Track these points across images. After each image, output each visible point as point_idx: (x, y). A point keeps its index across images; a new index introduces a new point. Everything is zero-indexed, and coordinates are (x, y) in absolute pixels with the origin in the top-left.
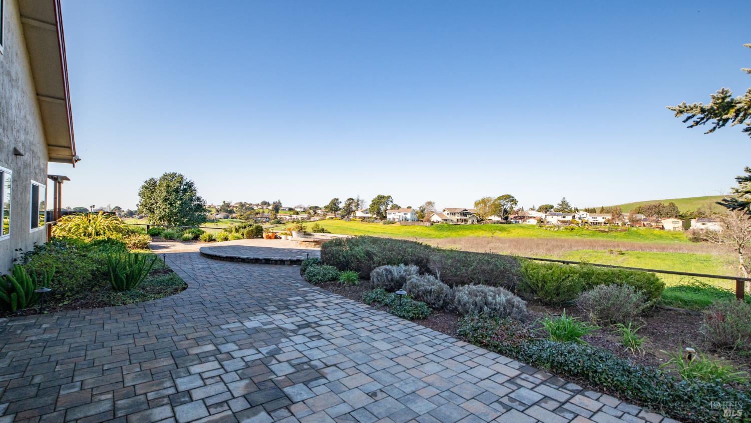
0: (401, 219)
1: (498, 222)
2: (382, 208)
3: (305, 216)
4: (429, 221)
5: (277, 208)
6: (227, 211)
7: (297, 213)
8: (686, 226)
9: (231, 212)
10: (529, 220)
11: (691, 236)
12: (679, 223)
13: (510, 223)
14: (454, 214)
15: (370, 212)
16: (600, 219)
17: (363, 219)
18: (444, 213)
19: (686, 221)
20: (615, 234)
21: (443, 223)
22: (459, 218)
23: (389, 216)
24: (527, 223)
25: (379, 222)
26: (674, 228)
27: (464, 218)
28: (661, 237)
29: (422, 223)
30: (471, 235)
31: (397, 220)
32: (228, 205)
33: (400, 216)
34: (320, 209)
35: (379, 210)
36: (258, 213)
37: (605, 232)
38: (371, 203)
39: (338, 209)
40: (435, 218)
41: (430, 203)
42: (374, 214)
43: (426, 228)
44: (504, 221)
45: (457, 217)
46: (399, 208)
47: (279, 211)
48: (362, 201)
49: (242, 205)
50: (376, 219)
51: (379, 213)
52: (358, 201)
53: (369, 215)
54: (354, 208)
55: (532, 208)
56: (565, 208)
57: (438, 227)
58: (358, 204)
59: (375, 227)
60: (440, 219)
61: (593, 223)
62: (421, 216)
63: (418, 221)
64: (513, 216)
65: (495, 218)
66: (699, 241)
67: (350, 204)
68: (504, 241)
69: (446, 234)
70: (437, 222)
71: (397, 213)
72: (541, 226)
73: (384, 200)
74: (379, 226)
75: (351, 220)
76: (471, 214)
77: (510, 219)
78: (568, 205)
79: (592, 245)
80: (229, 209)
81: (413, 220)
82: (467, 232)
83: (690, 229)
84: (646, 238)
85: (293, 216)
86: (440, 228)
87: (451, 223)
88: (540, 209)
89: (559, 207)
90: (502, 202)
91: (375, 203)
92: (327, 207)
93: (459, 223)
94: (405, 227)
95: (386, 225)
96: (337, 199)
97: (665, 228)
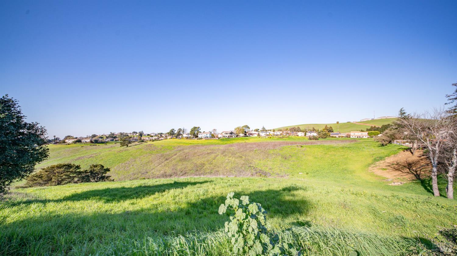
0: (205, 137)
1: (244, 136)
2: (196, 132)
3: (156, 138)
5: (141, 134)
6: (112, 137)
7: (153, 137)
8: (305, 135)
9: (115, 137)
10: (254, 135)
11: (309, 138)
12: (303, 134)
13: (247, 136)
15: (190, 134)
16: (279, 133)
17: (187, 138)
18: (223, 134)
19: (305, 132)
20: (285, 138)
21: (223, 138)
22: (229, 135)
23: (199, 136)
25: (195, 139)
26: (302, 135)
27: (231, 135)
28: (300, 139)
29: (215, 138)
31: (203, 137)
32: (113, 134)
34: (164, 134)
35: (195, 133)
36: (131, 137)
37: (281, 138)
38: (190, 130)
39: (174, 134)
40: (219, 136)
41: (215, 130)
42: (192, 135)
43: (216, 140)
45: (228, 135)
47: (143, 136)
48: (186, 130)
49: (121, 134)
50: (193, 137)
51: (194, 135)
52: (184, 130)
53: (190, 136)
54: (182, 133)
55: (252, 130)
56: (264, 130)
57: (221, 139)
58: (184, 131)
59: (194, 141)
60: (222, 136)
61: (276, 135)
63: (212, 137)
64: (248, 133)
65: (242, 135)
66: (311, 140)
67: (180, 131)
68: (252, 144)
69: (225, 142)
70: (221, 137)
71: (203, 135)
72: (259, 137)
73: (196, 129)
74: (195, 141)
75: (181, 139)
76: (234, 133)
77: (247, 135)
78: (264, 129)
79: (287, 144)
80: (114, 136)
81: (210, 137)
82: (234, 141)
83: (307, 135)
84: (295, 140)
85: (150, 138)
86: (223, 140)
87: (227, 138)
88: (255, 131)
89: (262, 130)
90: (244, 128)
91: (192, 131)
92: (168, 133)
93: (230, 137)
94: (207, 140)
95: (198, 140)
96: (174, 129)
97: (299, 135)
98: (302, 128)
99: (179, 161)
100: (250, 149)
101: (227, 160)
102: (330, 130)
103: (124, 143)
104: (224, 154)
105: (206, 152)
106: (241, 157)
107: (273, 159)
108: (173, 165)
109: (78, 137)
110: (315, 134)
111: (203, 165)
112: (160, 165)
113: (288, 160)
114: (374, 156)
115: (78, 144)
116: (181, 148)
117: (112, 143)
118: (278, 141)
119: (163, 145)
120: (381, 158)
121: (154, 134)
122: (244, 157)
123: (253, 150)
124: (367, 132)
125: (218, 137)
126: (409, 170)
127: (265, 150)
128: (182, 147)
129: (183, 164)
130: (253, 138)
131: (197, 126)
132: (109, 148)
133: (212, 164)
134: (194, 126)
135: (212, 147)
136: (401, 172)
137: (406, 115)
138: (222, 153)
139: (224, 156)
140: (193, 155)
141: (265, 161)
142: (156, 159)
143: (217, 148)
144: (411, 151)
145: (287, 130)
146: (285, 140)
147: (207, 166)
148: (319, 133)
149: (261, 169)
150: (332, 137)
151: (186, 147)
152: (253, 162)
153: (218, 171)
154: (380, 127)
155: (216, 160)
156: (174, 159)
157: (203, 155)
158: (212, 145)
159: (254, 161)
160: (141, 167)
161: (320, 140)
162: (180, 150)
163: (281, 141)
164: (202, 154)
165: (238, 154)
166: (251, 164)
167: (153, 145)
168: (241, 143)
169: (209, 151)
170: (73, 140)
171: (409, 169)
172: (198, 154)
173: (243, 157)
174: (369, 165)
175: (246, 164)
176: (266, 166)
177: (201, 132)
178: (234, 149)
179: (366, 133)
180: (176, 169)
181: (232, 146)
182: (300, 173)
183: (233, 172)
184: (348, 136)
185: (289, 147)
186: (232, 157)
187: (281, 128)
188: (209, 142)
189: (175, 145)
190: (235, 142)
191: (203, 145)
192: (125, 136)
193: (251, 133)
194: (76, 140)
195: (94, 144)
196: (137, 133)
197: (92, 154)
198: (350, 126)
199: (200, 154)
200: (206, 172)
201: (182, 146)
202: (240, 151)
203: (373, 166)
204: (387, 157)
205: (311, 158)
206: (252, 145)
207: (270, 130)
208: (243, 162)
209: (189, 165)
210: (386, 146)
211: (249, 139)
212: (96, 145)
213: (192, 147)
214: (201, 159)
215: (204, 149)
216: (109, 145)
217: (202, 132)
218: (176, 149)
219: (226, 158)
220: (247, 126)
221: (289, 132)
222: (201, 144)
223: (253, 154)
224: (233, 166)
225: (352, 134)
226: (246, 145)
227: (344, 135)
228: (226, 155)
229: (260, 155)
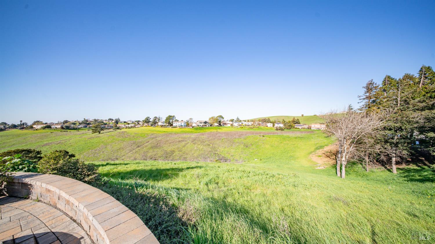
0: (179, 126)
1: (218, 126)
2: (171, 121)
3: (133, 125)
4: (191, 126)
5: (117, 122)
6: (86, 124)
7: (129, 124)
8: (274, 126)
9: (89, 124)
10: (228, 125)
11: (276, 129)
13: (221, 126)
14: (201, 123)
16: (250, 124)
17: (162, 126)
18: (197, 123)
19: (273, 123)
20: (255, 129)
21: (197, 127)
22: (203, 124)
23: (174, 124)
24: (227, 126)
26: (270, 126)
27: (205, 124)
28: (268, 129)
29: (189, 127)
30: (209, 131)
31: (177, 126)
32: (87, 121)
33: (179, 124)
35: (169, 122)
36: (106, 124)
37: (252, 128)
38: (165, 119)
39: (149, 122)
40: (194, 125)
41: (191, 119)
42: (167, 124)
43: (190, 129)
45: (202, 124)
46: (178, 121)
47: (119, 123)
48: (162, 118)
49: (96, 120)
50: (168, 126)
51: (169, 123)
53: (165, 124)
54: (157, 121)
55: (227, 120)
56: (238, 120)
57: (195, 128)
58: (159, 119)
59: (168, 130)
60: (196, 125)
61: (248, 125)
62: (188, 125)
63: (187, 126)
64: (222, 123)
65: (216, 124)
66: (278, 130)
67: (155, 119)
68: (222, 133)
69: (198, 131)
72: (232, 127)
73: (172, 118)
74: (170, 129)
75: (156, 126)
76: (208, 123)
78: (239, 119)
79: (253, 133)
80: (87, 123)
81: (185, 126)
82: (207, 130)
83: (275, 126)
84: (264, 130)
86: (197, 129)
87: (201, 127)
88: (230, 121)
89: (236, 120)
90: (218, 118)
92: (144, 121)
93: (203, 126)
94: (182, 129)
95: (173, 128)
96: (149, 117)
97: (268, 126)
98: (271, 120)
99: (150, 148)
100: (218, 138)
101: (196, 148)
102: (298, 122)
103: (96, 130)
104: (194, 142)
105: (178, 140)
106: (209, 145)
107: (236, 147)
108: (144, 152)
109: (48, 122)
110: (282, 125)
111: (173, 152)
112: (131, 152)
113: (249, 148)
115: (47, 130)
116: (154, 136)
117: (85, 130)
119: (136, 132)
121: (131, 121)
122: (211, 145)
123: (220, 139)
124: (326, 125)
126: (335, 156)
127: (231, 139)
128: (155, 135)
129: (153, 151)
131: (172, 115)
132: (80, 134)
133: (181, 151)
134: (169, 115)
135: (185, 136)
138: (192, 141)
139: (193, 144)
140: (164, 143)
141: (229, 149)
142: (128, 146)
143: (189, 136)
145: (258, 120)
147: (177, 153)
148: (285, 125)
149: (224, 156)
150: (296, 128)
151: (159, 135)
152: (218, 150)
153: (186, 158)
155: (185, 147)
156: (146, 146)
158: (185, 133)
159: (220, 148)
160: (112, 153)
161: (286, 130)
162: (153, 138)
163: (251, 131)
164: (174, 142)
165: (207, 142)
166: (216, 151)
167: (126, 132)
168: (213, 132)
169: (180, 139)
170: (42, 126)
172: (170, 142)
175: (212, 152)
176: (229, 154)
178: (203, 137)
179: (324, 126)
180: (146, 156)
181: (203, 135)
182: (255, 160)
183: (199, 159)
184: (309, 128)
185: (252, 137)
186: (200, 145)
189: (149, 132)
190: (208, 131)
191: (176, 134)
192: (100, 122)
193: (225, 123)
194: (45, 125)
195: (65, 130)
196: (113, 120)
197: (61, 141)
199: (171, 142)
201: (155, 134)
202: (209, 139)
203: (313, 153)
204: (326, 146)
207: (243, 121)
208: (210, 150)
209: (159, 152)
211: (222, 129)
212: (67, 131)
213: (165, 135)
214: (172, 146)
215: (176, 137)
216: (81, 132)
217: (180, 120)
218: (149, 137)
219: (195, 146)
220: (221, 116)
221: (260, 123)
222: (175, 133)
223: (220, 142)
224: (200, 153)
225: (313, 126)
226: (217, 134)
227: (306, 127)
228: (195, 143)
229: (226, 143)
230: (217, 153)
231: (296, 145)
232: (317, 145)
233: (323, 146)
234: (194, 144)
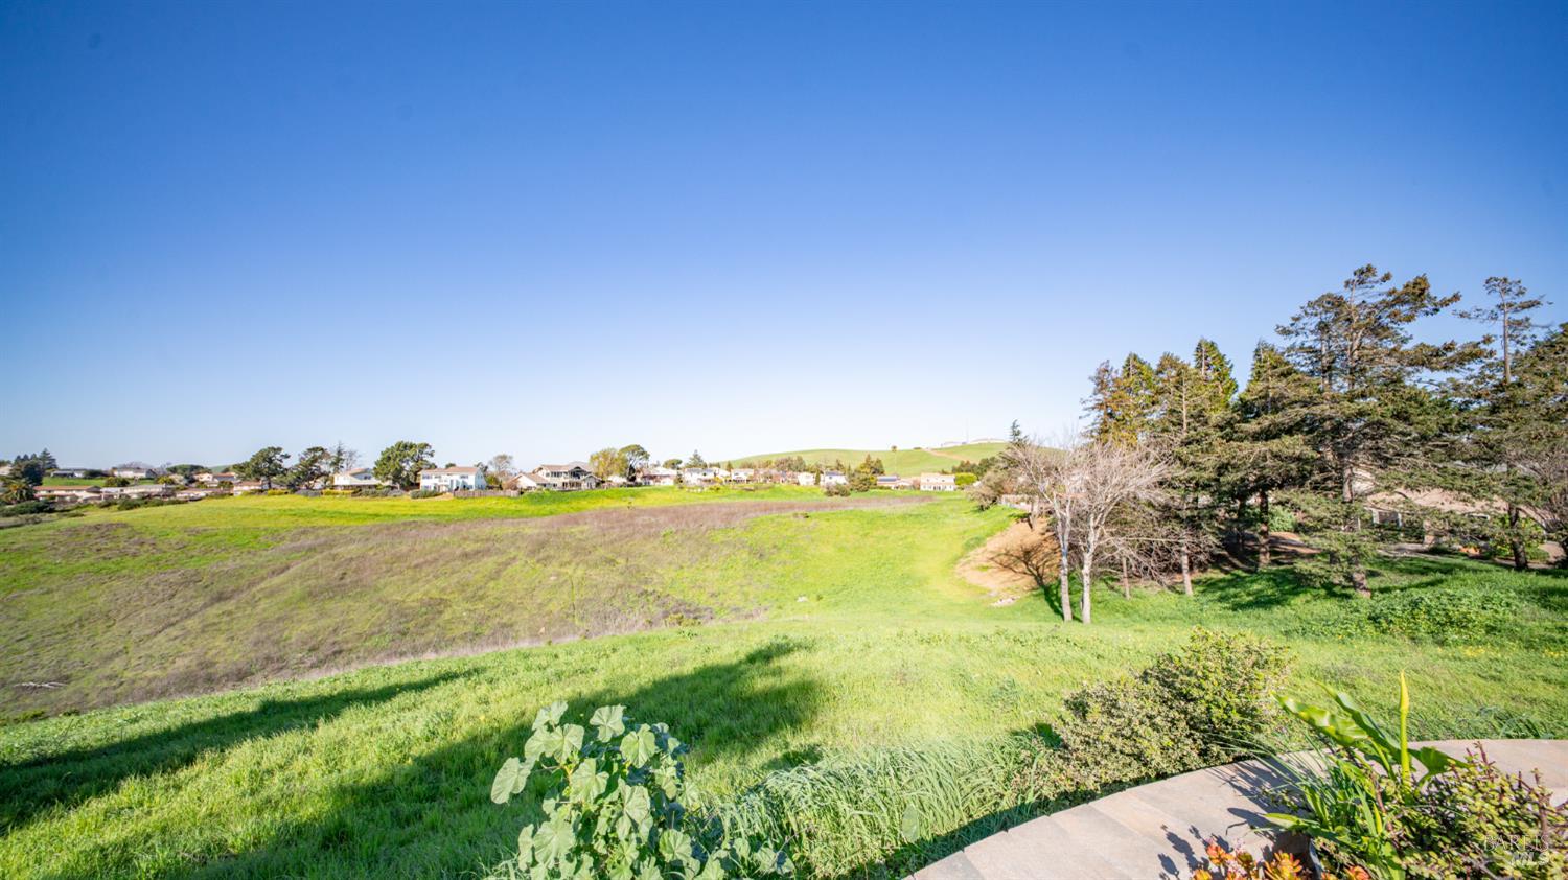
0: (454, 487)
2: (408, 466)
3: (152, 489)
4: (512, 487)
5: (38, 471)
7: (124, 483)
8: (817, 482)
10: (663, 480)
11: (825, 490)
12: (811, 478)
13: (639, 485)
14: (557, 475)
15: (377, 475)
16: (743, 475)
17: (357, 491)
18: (540, 473)
19: (818, 472)
20: (762, 492)
21: (540, 490)
22: (567, 480)
23: (424, 483)
24: (661, 484)
25: (402, 494)
26: (808, 483)
27: (575, 480)
28: (802, 493)
29: (501, 493)
30: (593, 506)
31: (443, 489)
33: (452, 481)
34: (208, 471)
35: (400, 470)
37: (751, 490)
39: (277, 471)
40: (524, 482)
41: (504, 457)
42: (387, 479)
43: (509, 501)
44: (630, 483)
45: (563, 479)
48: (351, 454)
50: (393, 488)
51: (397, 477)
52: (339, 453)
53: (374, 481)
54: (326, 469)
55: (660, 462)
56: (698, 464)
57: (532, 497)
58: (339, 459)
59: (393, 506)
60: (532, 484)
61: (736, 481)
62: (493, 482)
63: (491, 488)
64: (641, 474)
65: (617, 479)
66: (831, 496)
67: (314, 460)
68: (653, 512)
69: (549, 508)
70: (529, 488)
71: (444, 477)
72: (681, 488)
73: (411, 453)
74: (405, 504)
75: (319, 493)
76: (586, 473)
77: (638, 480)
78: (699, 459)
79: (767, 509)
81: (480, 488)
82: (584, 503)
83: (821, 483)
84: (790, 496)
85: (104, 490)
86: (538, 498)
87: (555, 490)
88: (666, 465)
89: (692, 463)
90: (628, 456)
91: (389, 458)
92: (240, 468)
93: (568, 488)
94: (465, 502)
95: (419, 500)
96: (279, 449)
97: (801, 484)
98: (809, 462)
99: (303, 599)
100: (647, 530)
101: (552, 578)
104: (541, 555)
105: (458, 552)
106: (612, 562)
108: (262, 625)
110: (841, 480)
111: (436, 606)
112: (173, 632)
113: (768, 560)
114: (966, 535)
116: (317, 537)
118: (741, 500)
119: (200, 525)
120: (979, 541)
122: (621, 561)
123: (656, 535)
124: (954, 476)
125: (516, 489)
127: (698, 533)
128: (322, 532)
129: (322, 614)
130: (659, 490)
131: (418, 441)
133: (481, 598)
134: (399, 440)
135: (486, 530)
136: (1013, 573)
137: (1021, 436)
138: (533, 552)
139: (538, 561)
141: (698, 569)
142: (145, 602)
143: (511, 530)
144: (1028, 521)
145: (767, 465)
146: (763, 496)
147: (459, 608)
148: (851, 477)
150: (882, 488)
151: (346, 532)
152: (655, 576)
153: (512, 625)
154: (978, 464)
155: (501, 581)
156: (271, 593)
157: (441, 562)
158: (487, 518)
159: (658, 570)
161: (854, 495)
162: (312, 549)
163: (750, 499)
164: (436, 560)
165: (601, 551)
166: (646, 583)
168: (615, 510)
169: (470, 547)
171: (1027, 564)
172: (415, 562)
173: (619, 560)
174: (956, 560)
175: (630, 587)
176: (700, 588)
177: (432, 467)
178: (582, 532)
179: (950, 479)
180: (277, 642)
181: (575, 521)
183: (577, 622)
184: (916, 486)
187: (749, 459)
188: (471, 506)
189: (285, 522)
190: (591, 505)
191: (440, 522)
193: (653, 473)
198: (918, 456)
199: (422, 560)
200: (449, 636)
201: (322, 528)
202: (607, 539)
203: (963, 561)
205: (829, 550)
206: (655, 516)
207: (718, 466)
208: (620, 579)
209: (359, 614)
210: (987, 511)
211: (644, 497)
213: (385, 532)
214: (428, 581)
215: (446, 538)
217: (441, 465)
218: (287, 544)
219: (550, 569)
220: (638, 447)
221: (774, 472)
222: (432, 519)
223: (655, 548)
224: (577, 597)
225: (923, 479)
226: (632, 517)
227: (906, 482)
228: (548, 557)
229: (680, 549)
230: (650, 589)
231: (910, 540)
232: (967, 537)
233: (983, 539)
234: (546, 560)
